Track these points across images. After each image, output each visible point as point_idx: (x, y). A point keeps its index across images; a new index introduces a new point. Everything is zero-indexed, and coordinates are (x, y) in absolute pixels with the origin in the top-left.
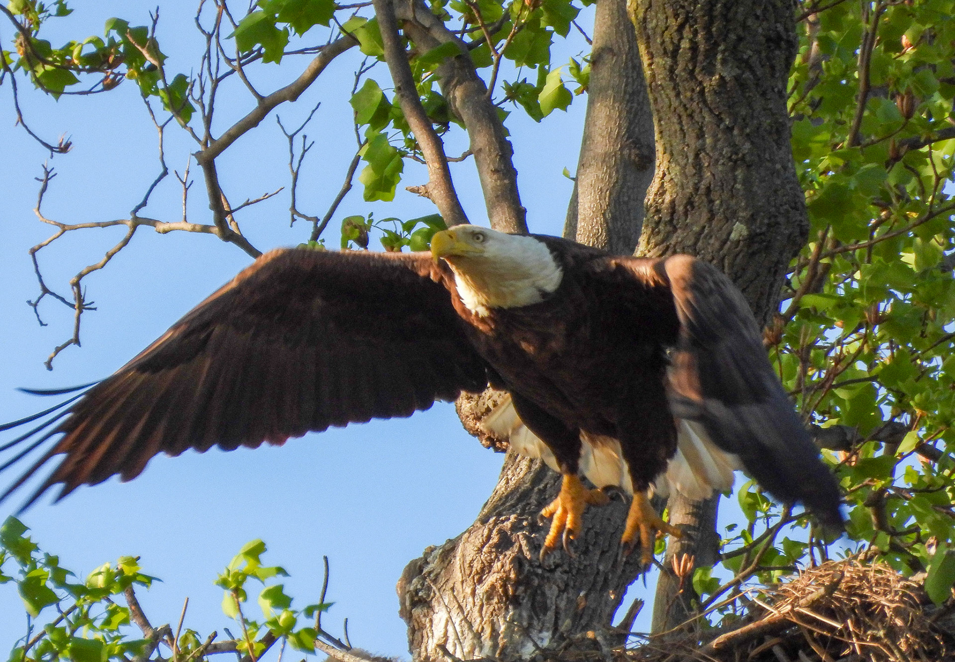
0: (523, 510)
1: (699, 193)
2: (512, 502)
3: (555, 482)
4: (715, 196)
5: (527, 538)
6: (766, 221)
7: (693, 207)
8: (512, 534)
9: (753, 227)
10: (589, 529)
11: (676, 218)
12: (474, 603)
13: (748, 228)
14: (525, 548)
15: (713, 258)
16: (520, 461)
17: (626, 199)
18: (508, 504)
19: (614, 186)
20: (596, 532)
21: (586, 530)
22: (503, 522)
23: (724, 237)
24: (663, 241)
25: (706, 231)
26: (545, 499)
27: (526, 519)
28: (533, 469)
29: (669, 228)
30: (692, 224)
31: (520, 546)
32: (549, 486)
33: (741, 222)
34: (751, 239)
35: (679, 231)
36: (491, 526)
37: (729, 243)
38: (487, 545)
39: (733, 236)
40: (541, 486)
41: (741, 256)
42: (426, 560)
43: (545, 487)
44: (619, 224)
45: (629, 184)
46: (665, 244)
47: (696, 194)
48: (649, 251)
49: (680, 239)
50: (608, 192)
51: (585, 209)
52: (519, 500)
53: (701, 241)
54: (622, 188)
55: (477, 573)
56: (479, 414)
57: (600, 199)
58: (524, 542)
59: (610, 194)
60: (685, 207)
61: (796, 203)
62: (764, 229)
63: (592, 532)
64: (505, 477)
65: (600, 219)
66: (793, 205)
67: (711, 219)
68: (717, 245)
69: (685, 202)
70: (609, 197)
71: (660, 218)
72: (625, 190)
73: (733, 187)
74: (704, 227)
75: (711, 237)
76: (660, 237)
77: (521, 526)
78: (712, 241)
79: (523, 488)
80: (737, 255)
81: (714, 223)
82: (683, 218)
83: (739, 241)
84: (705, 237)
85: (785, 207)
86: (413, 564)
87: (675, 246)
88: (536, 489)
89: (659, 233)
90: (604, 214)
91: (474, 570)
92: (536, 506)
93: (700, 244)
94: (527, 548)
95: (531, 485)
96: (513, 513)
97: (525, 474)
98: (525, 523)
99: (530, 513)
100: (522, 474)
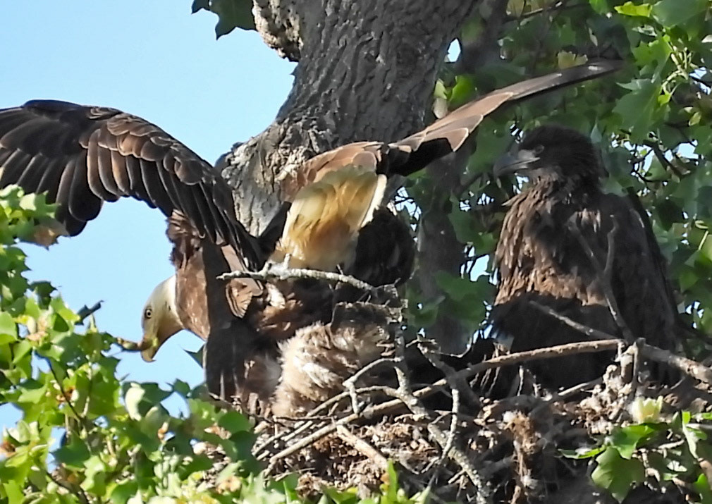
0: (312, 111)
2: (304, 105)
3: (338, 87)
5: (315, 135)
8: (303, 132)
10: (367, 126)
12: (273, 189)
14: (314, 144)
16: (309, 71)
18: (301, 107)
20: (373, 129)
21: (364, 127)
22: (296, 121)
26: (330, 102)
27: (315, 119)
28: (320, 78)
31: (311, 141)
32: (333, 91)
36: (286, 126)
38: (283, 142)
40: (327, 92)
42: (233, 154)
43: (330, 92)
52: (309, 104)
55: (275, 165)
58: (313, 138)
63: (369, 129)
77: (311, 125)
79: (311, 93)
88: (323, 94)
91: (273, 163)
92: (323, 108)
94: (316, 143)
95: (319, 90)
96: (304, 114)
97: (314, 82)
98: (314, 122)
99: (318, 114)
100: (311, 82)
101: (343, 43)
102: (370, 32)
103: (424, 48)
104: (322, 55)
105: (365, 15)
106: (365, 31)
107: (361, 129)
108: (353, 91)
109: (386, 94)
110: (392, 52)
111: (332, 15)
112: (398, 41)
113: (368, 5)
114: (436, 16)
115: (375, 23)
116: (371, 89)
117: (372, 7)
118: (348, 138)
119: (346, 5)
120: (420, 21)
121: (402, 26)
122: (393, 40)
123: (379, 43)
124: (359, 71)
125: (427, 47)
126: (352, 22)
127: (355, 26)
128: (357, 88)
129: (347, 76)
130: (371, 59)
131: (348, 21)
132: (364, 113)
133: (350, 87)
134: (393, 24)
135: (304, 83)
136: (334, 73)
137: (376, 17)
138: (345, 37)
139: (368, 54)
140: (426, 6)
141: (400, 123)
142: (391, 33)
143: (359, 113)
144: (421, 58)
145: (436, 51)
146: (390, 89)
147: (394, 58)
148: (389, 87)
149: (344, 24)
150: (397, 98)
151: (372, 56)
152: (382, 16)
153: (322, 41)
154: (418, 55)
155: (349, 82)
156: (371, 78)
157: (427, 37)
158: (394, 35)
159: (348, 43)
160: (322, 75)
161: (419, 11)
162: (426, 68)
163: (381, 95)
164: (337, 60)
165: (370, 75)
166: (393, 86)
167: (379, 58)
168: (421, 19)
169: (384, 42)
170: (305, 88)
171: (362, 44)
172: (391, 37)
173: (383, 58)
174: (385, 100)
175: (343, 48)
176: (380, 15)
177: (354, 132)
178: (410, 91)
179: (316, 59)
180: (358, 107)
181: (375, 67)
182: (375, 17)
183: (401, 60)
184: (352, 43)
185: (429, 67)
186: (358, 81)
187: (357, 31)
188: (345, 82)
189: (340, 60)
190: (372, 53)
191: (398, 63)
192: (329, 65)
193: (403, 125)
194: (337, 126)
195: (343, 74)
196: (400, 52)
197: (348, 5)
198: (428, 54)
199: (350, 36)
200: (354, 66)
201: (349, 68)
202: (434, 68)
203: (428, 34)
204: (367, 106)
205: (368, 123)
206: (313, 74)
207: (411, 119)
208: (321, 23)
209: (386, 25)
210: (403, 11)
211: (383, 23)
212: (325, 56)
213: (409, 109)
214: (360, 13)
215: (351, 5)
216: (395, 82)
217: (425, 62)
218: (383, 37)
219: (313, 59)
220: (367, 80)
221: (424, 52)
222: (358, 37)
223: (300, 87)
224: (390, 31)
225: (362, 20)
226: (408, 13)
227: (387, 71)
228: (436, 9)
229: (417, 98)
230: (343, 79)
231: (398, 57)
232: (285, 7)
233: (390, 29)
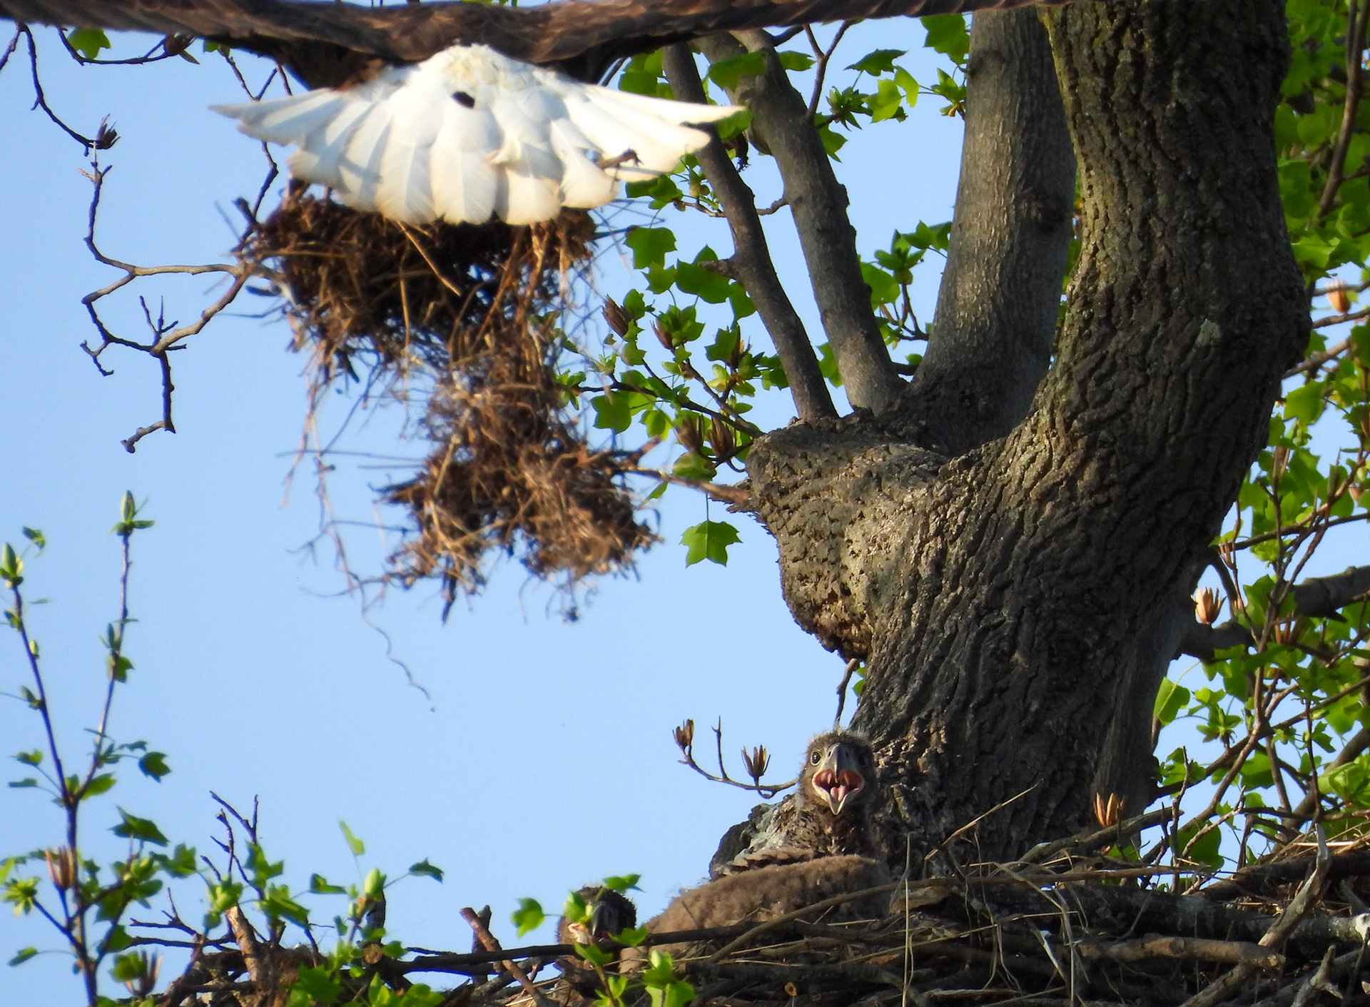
0: (897, 749)
1: (1149, 277)
2: (881, 739)
3: (944, 707)
4: (1172, 281)
5: (905, 793)
6: (1248, 317)
7: (1140, 298)
8: (882, 787)
9: (1230, 326)
10: (995, 778)
11: (1115, 312)
13: (1222, 329)
14: (903, 808)
15: (1171, 373)
16: (889, 677)
17: (1025, 275)
19: (1007, 257)
20: (1006, 783)
21: (990, 778)
23: (1187, 341)
24: (1096, 348)
25: (1160, 334)
26: (929, 734)
28: (910, 690)
29: (1104, 329)
30: (1139, 324)
31: (896, 805)
32: (934, 714)
33: (1211, 319)
34: (1227, 343)
35: (1120, 334)
37: (1194, 350)
39: (1199, 339)
40: (923, 715)
41: (1212, 368)
42: (754, 826)
43: (929, 716)
44: (1016, 313)
45: (1029, 253)
46: (1099, 353)
47: (1145, 279)
48: (1075, 363)
49: (1121, 346)
50: (998, 266)
51: (964, 291)
52: (891, 736)
53: (1152, 348)
54: (1019, 260)
56: (819, 601)
57: (987, 276)
58: (901, 800)
59: (1002, 268)
60: (1128, 298)
61: (1291, 290)
62: (1245, 329)
63: (999, 782)
64: (868, 701)
65: (988, 306)
66: (1288, 292)
67: (1166, 316)
68: (1176, 354)
69: (1128, 290)
70: (1001, 274)
71: (1091, 315)
72: (1023, 262)
73: (1199, 267)
74: (1156, 328)
75: (1167, 342)
76: (1091, 343)
77: (896, 775)
78: (1169, 348)
79: (895, 718)
80: (1205, 369)
81: (1172, 321)
82: (1124, 315)
83: (1208, 347)
84: (1159, 341)
85: (1275, 296)
86: (735, 830)
87: (1114, 355)
88: (915, 721)
89: (1089, 336)
90: (993, 299)
92: (915, 744)
93: (1151, 352)
94: (905, 808)
95: (907, 712)
96: (883, 756)
97: (899, 697)
98: (901, 770)
99: (908, 756)
100: (893, 698)
101: (951, 628)
102: (1000, 608)
103: (1097, 638)
104: (913, 650)
105: (991, 578)
106: (992, 605)
107: (985, 784)
108: (971, 716)
109: (1029, 718)
110: (1039, 644)
111: (930, 577)
112: (1050, 625)
113: (996, 562)
114: (1117, 582)
115: (1008, 594)
116: (1004, 709)
117: (1003, 565)
118: (961, 798)
119: (957, 560)
120: (1089, 590)
121: (1058, 599)
122: (1041, 624)
123: (1016, 629)
124: (980, 679)
125: (1102, 636)
126: (967, 591)
127: (974, 596)
128: (977, 710)
129: (959, 686)
130: (1003, 657)
131: (960, 589)
132: (992, 753)
133: (964, 709)
134: (1041, 594)
135: (880, 698)
136: (936, 681)
137: (1012, 582)
138: (955, 616)
139: (996, 649)
140: (1101, 563)
141: (1054, 773)
142: (1037, 611)
143: (981, 754)
144: (1090, 657)
145: (1117, 643)
146: (1037, 711)
147: (1045, 656)
148: (1034, 707)
149: (952, 594)
150: (1049, 727)
151: (1003, 652)
152: (1023, 579)
153: (913, 624)
154: (1086, 650)
155: (963, 698)
156: (1002, 691)
157: (1102, 618)
158: (1044, 614)
159: (960, 629)
160: (915, 685)
161: (1088, 571)
162: (1100, 672)
163: (1020, 722)
164: (940, 658)
165: (1001, 684)
166: (1042, 706)
167: (1017, 656)
168: (1092, 586)
169: (1025, 627)
170: (882, 708)
171: (986, 630)
172: (1037, 618)
173: (1024, 654)
174: (1027, 731)
175: (952, 637)
176: (1018, 578)
177: (973, 788)
178: (1073, 714)
179: (902, 656)
180: (980, 743)
181: (1008, 671)
182: (1009, 583)
183: (1055, 660)
184: (968, 628)
185: (1105, 673)
186: (979, 696)
187: (977, 608)
188: (956, 697)
189: (947, 659)
190: (1005, 646)
191: (1051, 665)
192: (925, 667)
193: (1058, 776)
194: (941, 777)
195: (951, 682)
196: (1053, 646)
197: (960, 560)
198: (1104, 649)
199: (964, 614)
200: (972, 668)
201: (963, 673)
202: (1113, 674)
203: (1105, 613)
204: (997, 741)
205: (997, 773)
206: (896, 683)
207: (1073, 766)
208: (911, 592)
209: (1030, 597)
210: (1060, 572)
211: (1024, 593)
212: (918, 650)
213: (1070, 749)
214: (981, 574)
215: (965, 561)
216: (1045, 699)
217: (1098, 663)
218: (1023, 619)
219: (896, 656)
220: (996, 695)
221: (1097, 645)
222: (979, 617)
223: (872, 707)
224: (1036, 607)
225: (985, 588)
226: (1068, 576)
227: (1030, 680)
228: (1118, 570)
229: (1084, 729)
230: (952, 692)
231: (1051, 655)
232: (839, 559)
233: (1035, 604)
